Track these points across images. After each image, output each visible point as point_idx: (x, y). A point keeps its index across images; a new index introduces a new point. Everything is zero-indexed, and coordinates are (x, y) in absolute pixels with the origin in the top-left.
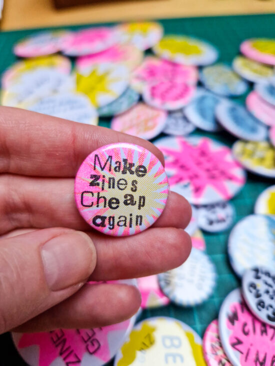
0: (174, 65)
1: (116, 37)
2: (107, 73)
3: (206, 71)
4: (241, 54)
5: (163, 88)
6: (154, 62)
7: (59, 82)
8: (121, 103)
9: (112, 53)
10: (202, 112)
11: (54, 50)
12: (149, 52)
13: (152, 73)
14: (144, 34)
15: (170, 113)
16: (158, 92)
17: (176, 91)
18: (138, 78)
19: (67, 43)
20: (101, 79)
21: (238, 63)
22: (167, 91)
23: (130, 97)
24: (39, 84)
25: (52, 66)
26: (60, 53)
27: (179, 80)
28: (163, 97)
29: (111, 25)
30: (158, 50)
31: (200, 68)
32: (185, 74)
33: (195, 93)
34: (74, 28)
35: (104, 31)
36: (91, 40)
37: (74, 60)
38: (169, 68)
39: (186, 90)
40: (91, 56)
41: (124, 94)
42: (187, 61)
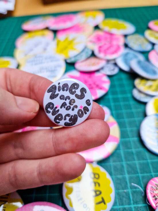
0: (111, 34)
1: (78, 19)
2: (74, 39)
3: (129, 38)
4: (149, 28)
5: (105, 47)
6: (100, 33)
7: (47, 44)
8: (82, 56)
9: (76, 28)
10: (126, 62)
11: (44, 27)
12: (97, 27)
13: (99, 39)
14: (94, 17)
15: (108, 61)
16: (103, 49)
17: (113, 49)
18: (91, 42)
19: (51, 23)
20: (71, 42)
21: (147, 33)
22: (108, 49)
23: (87, 52)
24: (36, 45)
25: (43, 35)
26: (47, 28)
27: (115, 43)
28: (105, 52)
29: (75, 13)
30: (101, 26)
31: (126, 36)
32: (117, 39)
33: (123, 51)
34: (55, 15)
35: (71, 16)
36: (64, 21)
37: (55, 32)
38: (108, 36)
39: (118, 48)
40: (64, 30)
41: (83, 51)
42: (118, 32)
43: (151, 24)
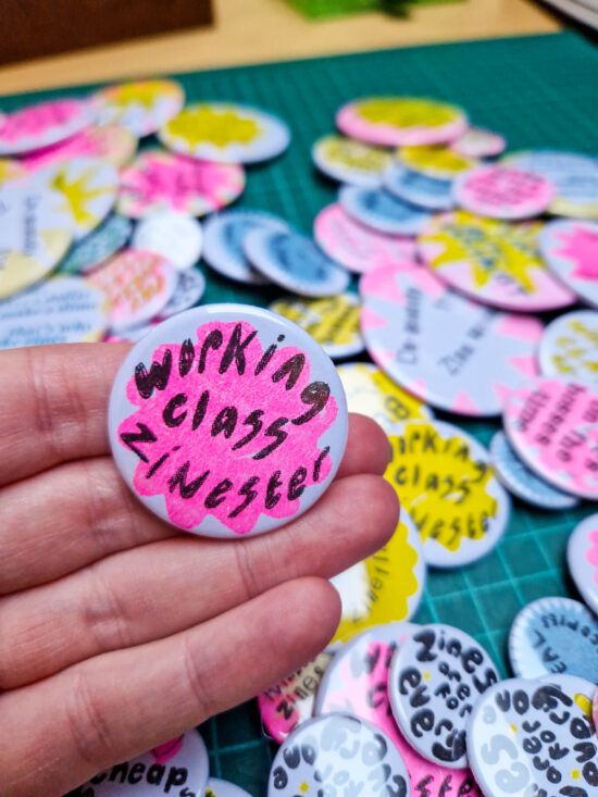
0: (199, 163)
6: (158, 158)
8: (95, 246)
12: (149, 141)
13: (153, 178)
14: (147, 103)
29: (84, 91)
34: (8, 104)
35: (66, 104)
36: (39, 125)
38: (188, 169)
41: (101, 227)
43: (349, 117)
